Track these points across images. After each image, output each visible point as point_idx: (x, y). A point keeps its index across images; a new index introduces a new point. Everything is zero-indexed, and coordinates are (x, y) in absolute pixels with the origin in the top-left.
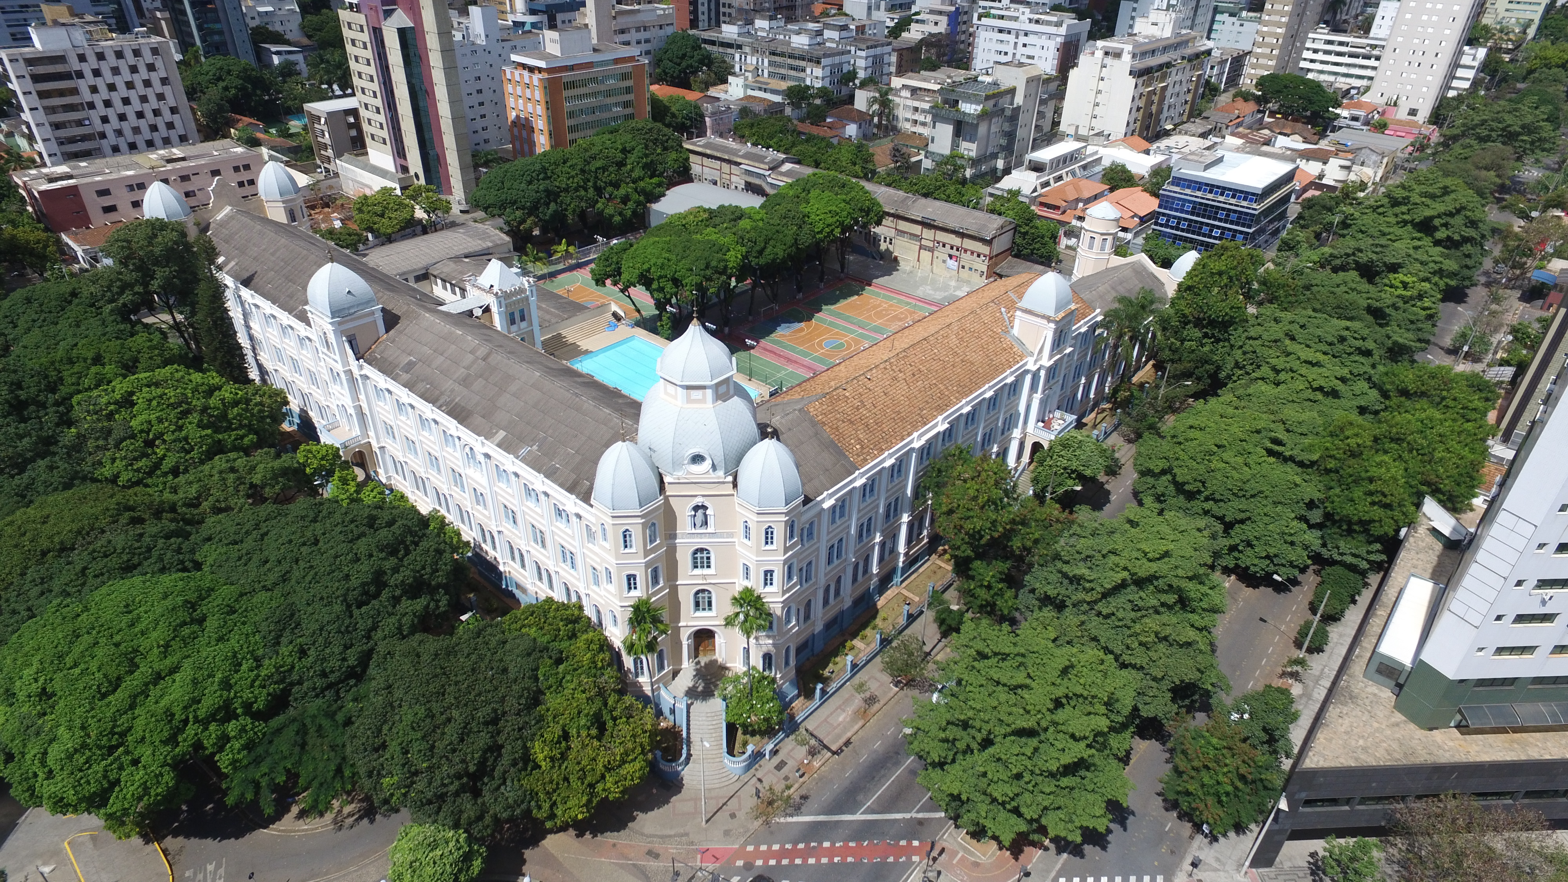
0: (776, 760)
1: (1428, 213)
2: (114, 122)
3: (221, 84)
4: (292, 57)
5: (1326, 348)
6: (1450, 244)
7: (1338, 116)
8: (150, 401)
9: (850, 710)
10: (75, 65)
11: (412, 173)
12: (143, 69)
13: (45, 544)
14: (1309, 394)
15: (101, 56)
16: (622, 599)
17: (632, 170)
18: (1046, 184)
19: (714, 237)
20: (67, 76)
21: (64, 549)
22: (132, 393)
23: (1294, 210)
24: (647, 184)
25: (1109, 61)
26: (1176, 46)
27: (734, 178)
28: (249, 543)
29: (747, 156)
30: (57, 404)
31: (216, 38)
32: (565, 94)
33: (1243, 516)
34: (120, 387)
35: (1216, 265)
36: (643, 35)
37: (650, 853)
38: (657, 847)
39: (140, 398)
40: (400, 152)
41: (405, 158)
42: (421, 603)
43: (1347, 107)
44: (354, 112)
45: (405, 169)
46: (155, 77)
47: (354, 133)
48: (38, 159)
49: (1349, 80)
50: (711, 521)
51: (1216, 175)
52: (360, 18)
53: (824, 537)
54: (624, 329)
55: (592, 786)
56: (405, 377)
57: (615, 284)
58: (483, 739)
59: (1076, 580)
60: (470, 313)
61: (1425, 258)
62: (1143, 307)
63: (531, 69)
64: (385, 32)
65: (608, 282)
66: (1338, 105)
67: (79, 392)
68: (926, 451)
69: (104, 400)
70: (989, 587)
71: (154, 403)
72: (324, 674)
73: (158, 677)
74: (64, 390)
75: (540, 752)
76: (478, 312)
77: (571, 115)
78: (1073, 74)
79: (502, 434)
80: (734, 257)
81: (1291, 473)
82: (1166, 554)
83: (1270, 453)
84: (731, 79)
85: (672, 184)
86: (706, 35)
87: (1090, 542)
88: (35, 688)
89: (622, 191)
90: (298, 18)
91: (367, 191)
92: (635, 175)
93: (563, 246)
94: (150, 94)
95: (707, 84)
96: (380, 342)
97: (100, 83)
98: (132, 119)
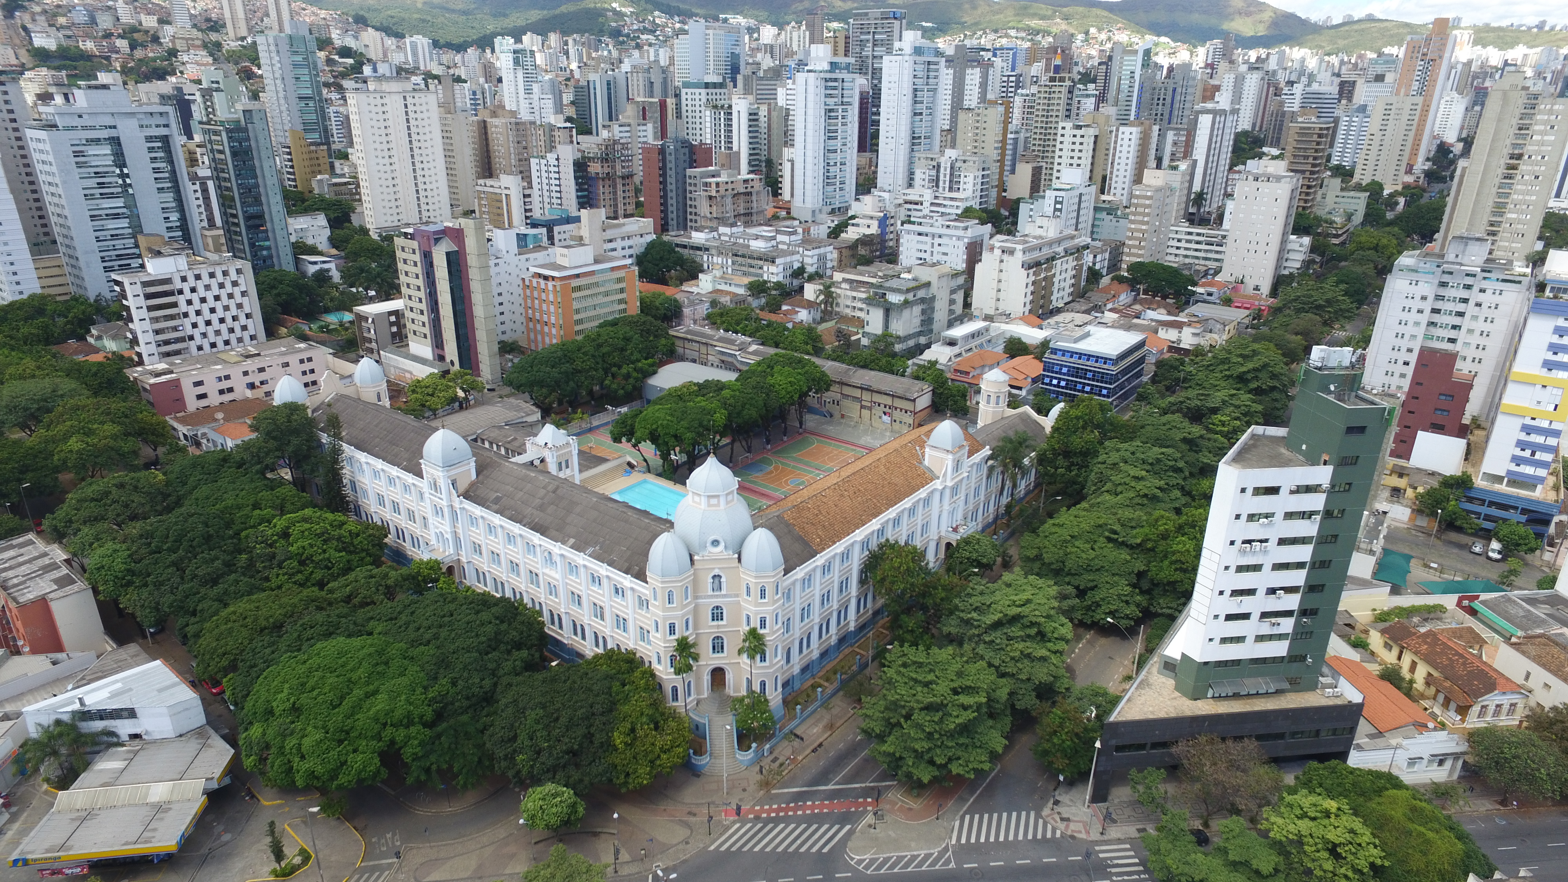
0: (771, 757)
1: (1244, 369)
2: (202, 327)
3: (275, 292)
4: (326, 266)
5: (1149, 467)
6: (1258, 391)
7: (1194, 293)
8: (303, 532)
9: (821, 726)
10: (178, 284)
11: (448, 360)
12: (228, 285)
13: (264, 623)
14: (1138, 500)
15: (198, 277)
16: (666, 641)
17: (632, 354)
18: (960, 355)
19: (703, 404)
20: (171, 293)
21: (278, 627)
22: (288, 528)
23: (1149, 369)
24: (643, 364)
25: (1005, 257)
26: (1059, 241)
27: (710, 357)
28: (404, 618)
29: (721, 340)
30: (232, 537)
31: (265, 253)
32: (574, 295)
33: (1091, 584)
34: (280, 523)
35: (1074, 413)
36: (627, 243)
37: (690, 813)
38: (694, 810)
39: (295, 531)
40: (438, 343)
41: (443, 349)
42: (524, 653)
43: (1203, 286)
44: (396, 313)
45: (442, 358)
46: (237, 291)
47: (394, 329)
48: (136, 359)
49: (1207, 263)
50: (724, 586)
51: (1083, 346)
52: (415, 244)
53: (798, 601)
54: (636, 477)
55: (652, 762)
56: (496, 507)
57: (629, 441)
58: (580, 731)
59: (968, 622)
60: (532, 463)
61: (1238, 403)
62: (1020, 444)
63: (546, 278)
64: (434, 255)
65: (624, 439)
66: (1195, 284)
67: (246, 529)
68: (865, 543)
69: (270, 532)
70: (912, 631)
71: (306, 533)
72: (468, 698)
73: (368, 696)
74: (235, 528)
75: (618, 739)
76: (537, 463)
77: (578, 311)
78: (978, 268)
79: (572, 541)
80: (720, 417)
81: (1124, 555)
82: (1028, 601)
83: (1109, 540)
84: (701, 275)
85: (662, 364)
86: (678, 240)
87: (980, 598)
88: (288, 705)
89: (624, 371)
90: (327, 232)
91: (408, 375)
92: (633, 358)
93: (579, 415)
94: (232, 304)
95: (681, 281)
96: (472, 485)
97: (195, 298)
98: (216, 324)
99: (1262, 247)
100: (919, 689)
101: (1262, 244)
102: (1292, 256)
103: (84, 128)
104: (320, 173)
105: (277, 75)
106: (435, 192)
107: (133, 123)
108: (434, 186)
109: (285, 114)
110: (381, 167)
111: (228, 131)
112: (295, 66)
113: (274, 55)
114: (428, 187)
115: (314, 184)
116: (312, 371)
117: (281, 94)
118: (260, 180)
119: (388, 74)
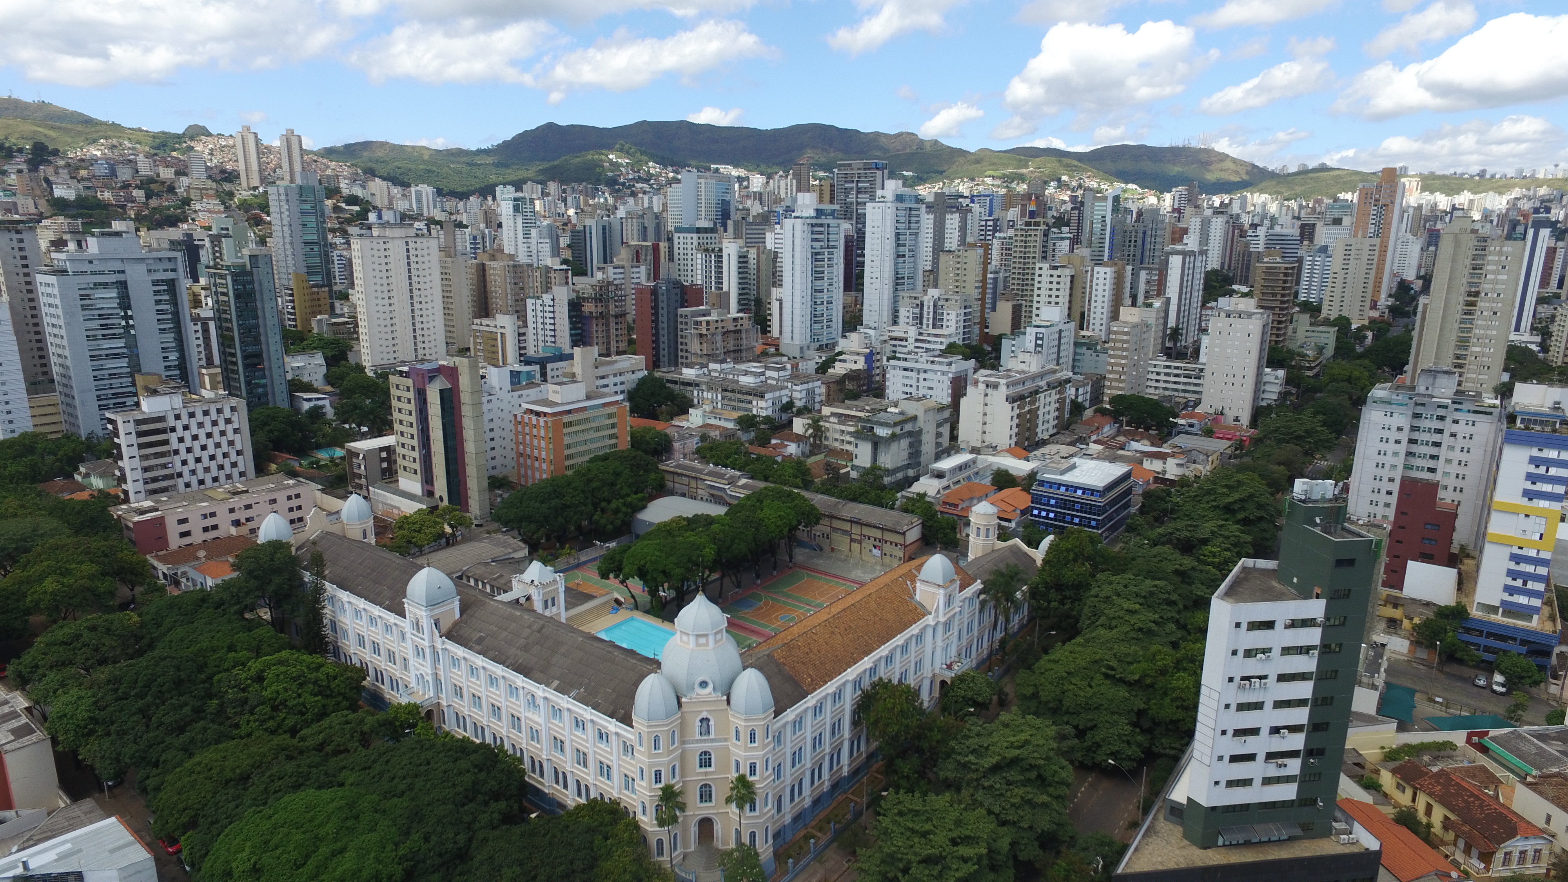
1: (1230, 500)
2: (192, 464)
3: (267, 428)
4: (320, 403)
5: (1142, 600)
6: (1246, 522)
7: (1176, 424)
8: (278, 675)
9: (815, 880)
10: (171, 422)
11: (437, 496)
12: (221, 423)
13: (229, 774)
14: (1132, 634)
15: (192, 415)
16: (651, 790)
17: (621, 488)
18: (948, 487)
19: (692, 539)
20: (163, 431)
21: (245, 778)
22: (263, 671)
23: (1137, 501)
24: (633, 498)
25: (990, 391)
26: (1041, 376)
27: (700, 491)
28: (378, 767)
29: (710, 474)
30: (203, 682)
31: (260, 390)
32: (566, 431)
33: (1089, 724)
34: (255, 666)
35: (1064, 545)
36: (618, 379)
39: (269, 675)
40: (428, 479)
41: (432, 485)
42: (502, 805)
43: (1184, 417)
44: (388, 449)
45: (430, 494)
46: (230, 429)
47: (385, 465)
48: (122, 496)
49: (1187, 395)
50: (712, 729)
51: (1069, 478)
52: (409, 382)
53: (789, 745)
54: (623, 614)
56: (478, 648)
57: (617, 577)
59: (965, 766)
60: (517, 600)
61: (1226, 533)
62: (1012, 577)
63: (538, 414)
64: (428, 392)
65: (611, 576)
66: (1176, 416)
67: (219, 672)
68: (857, 683)
69: (243, 677)
70: (908, 777)
71: (282, 677)
73: (334, 854)
74: (208, 671)
76: (522, 601)
77: (568, 446)
78: (963, 401)
79: (556, 683)
80: (709, 552)
81: (1122, 692)
82: (1026, 742)
83: (1107, 676)
84: (691, 410)
85: (652, 498)
86: (669, 376)
87: (976, 740)
88: (248, 866)
89: (614, 505)
90: (324, 370)
91: (396, 511)
92: (623, 492)
93: (567, 550)
94: (224, 441)
95: (672, 416)
96: (456, 624)
97: (187, 435)
98: (206, 461)
99: (1238, 380)
100: (916, 840)
101: (1239, 377)
102: (1268, 388)
103: (93, 273)
104: (320, 313)
105: (285, 222)
106: (432, 330)
107: (143, 267)
108: (430, 325)
109: (289, 259)
110: (380, 308)
111: (233, 275)
112: (303, 213)
113: (283, 203)
114: (425, 326)
115: (314, 324)
116: (299, 508)
117: (288, 240)
118: (261, 321)
119: (392, 221)
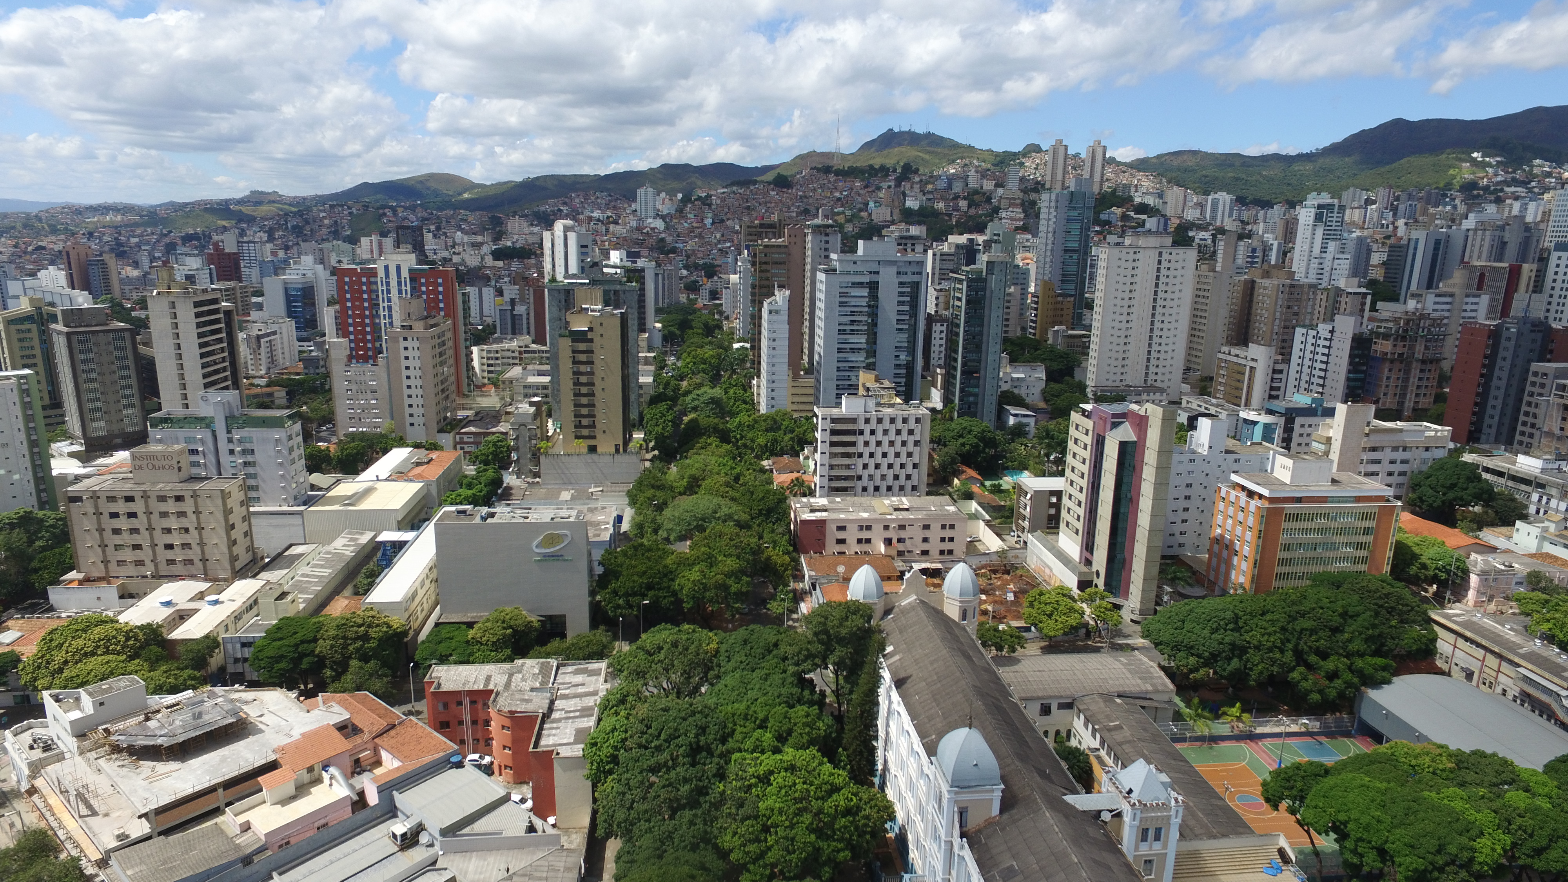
2: (871, 469)
3: (961, 440)
4: (1025, 420)
10: (861, 425)
11: (1094, 569)
12: (905, 433)
15: (880, 421)
20: (853, 433)
24: (1366, 662)
27: (1502, 678)
29: (1533, 658)
30: (721, 755)
31: (971, 399)
34: (767, 762)
40: (1089, 546)
41: (1092, 554)
45: (1088, 562)
46: (912, 439)
52: (1089, 424)
57: (1292, 811)
60: (1097, 815)
64: (1107, 441)
69: (751, 770)
76: (1106, 817)
84: (1518, 524)
85: (1404, 669)
86: (1491, 463)
90: (1043, 384)
91: (1047, 571)
93: (1235, 710)
94: (904, 451)
96: (990, 823)
97: (873, 440)
98: (884, 469)
103: (856, 273)
104: (1061, 323)
105: (1051, 229)
106: (1170, 354)
110: (1117, 325)
111: (970, 281)
112: (1069, 220)
113: (1052, 210)
114: (1163, 348)
115: (1050, 335)
116: (951, 539)
117: (1049, 248)
118: (985, 329)
119: (1154, 229)
